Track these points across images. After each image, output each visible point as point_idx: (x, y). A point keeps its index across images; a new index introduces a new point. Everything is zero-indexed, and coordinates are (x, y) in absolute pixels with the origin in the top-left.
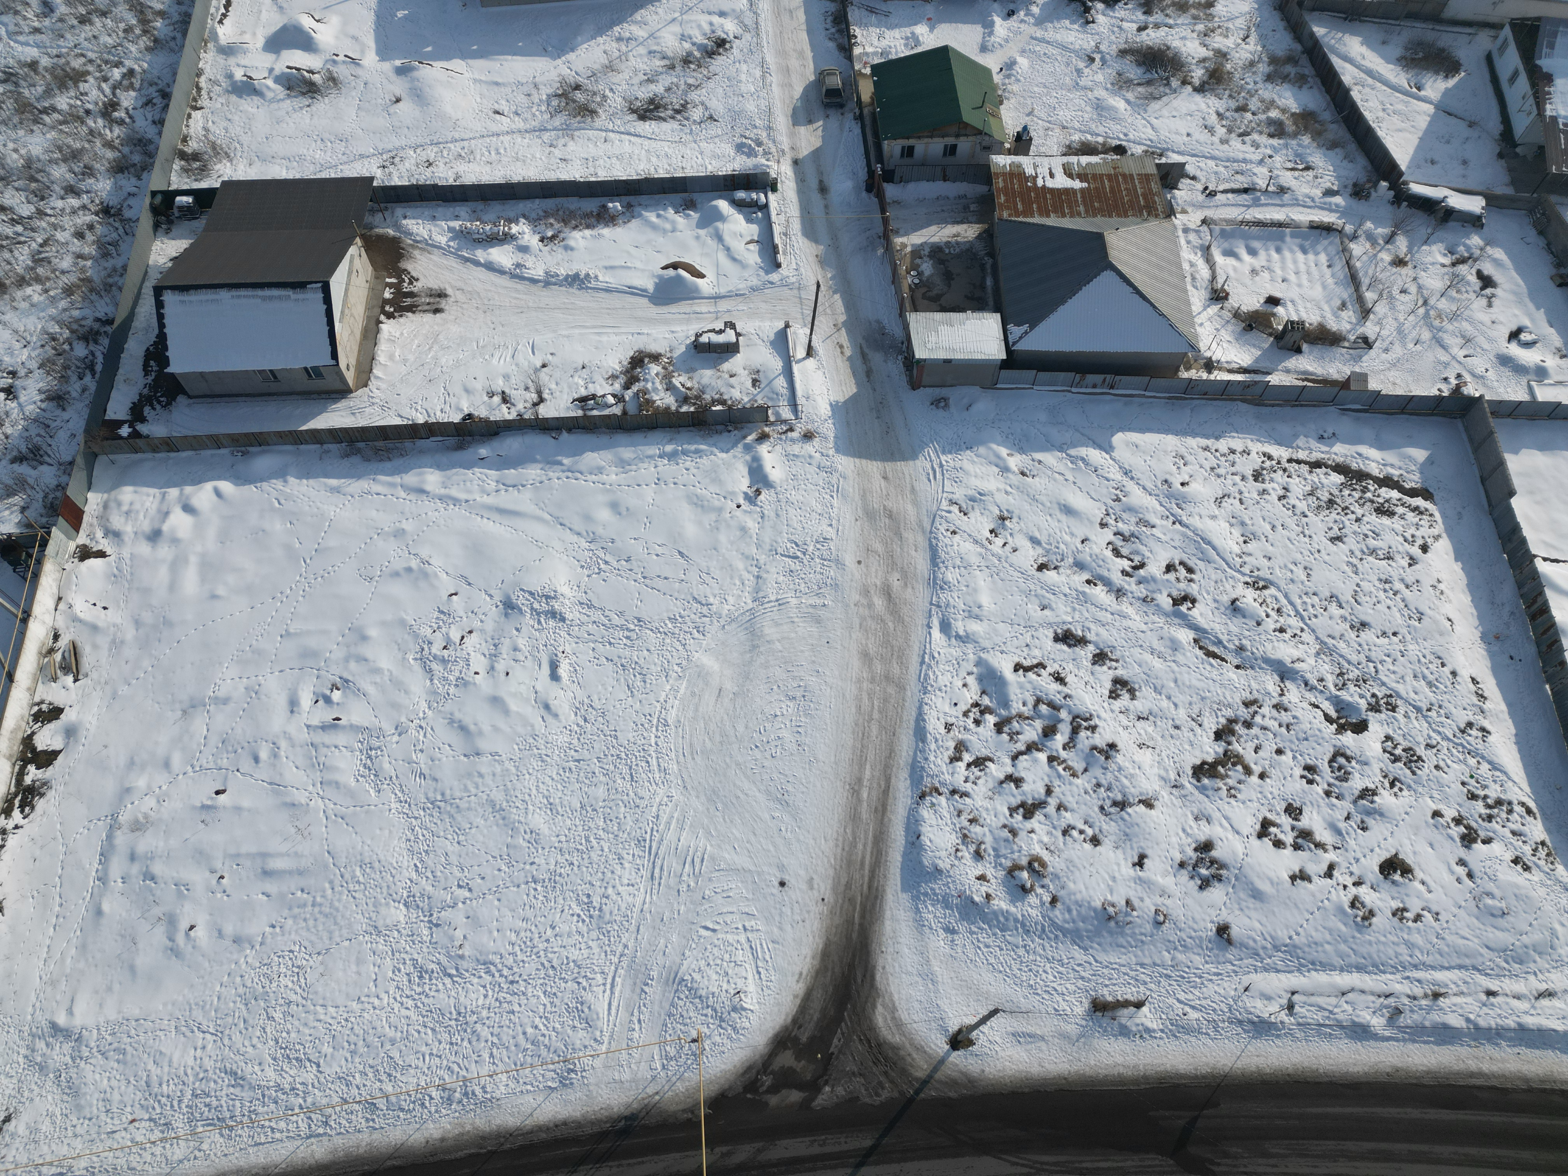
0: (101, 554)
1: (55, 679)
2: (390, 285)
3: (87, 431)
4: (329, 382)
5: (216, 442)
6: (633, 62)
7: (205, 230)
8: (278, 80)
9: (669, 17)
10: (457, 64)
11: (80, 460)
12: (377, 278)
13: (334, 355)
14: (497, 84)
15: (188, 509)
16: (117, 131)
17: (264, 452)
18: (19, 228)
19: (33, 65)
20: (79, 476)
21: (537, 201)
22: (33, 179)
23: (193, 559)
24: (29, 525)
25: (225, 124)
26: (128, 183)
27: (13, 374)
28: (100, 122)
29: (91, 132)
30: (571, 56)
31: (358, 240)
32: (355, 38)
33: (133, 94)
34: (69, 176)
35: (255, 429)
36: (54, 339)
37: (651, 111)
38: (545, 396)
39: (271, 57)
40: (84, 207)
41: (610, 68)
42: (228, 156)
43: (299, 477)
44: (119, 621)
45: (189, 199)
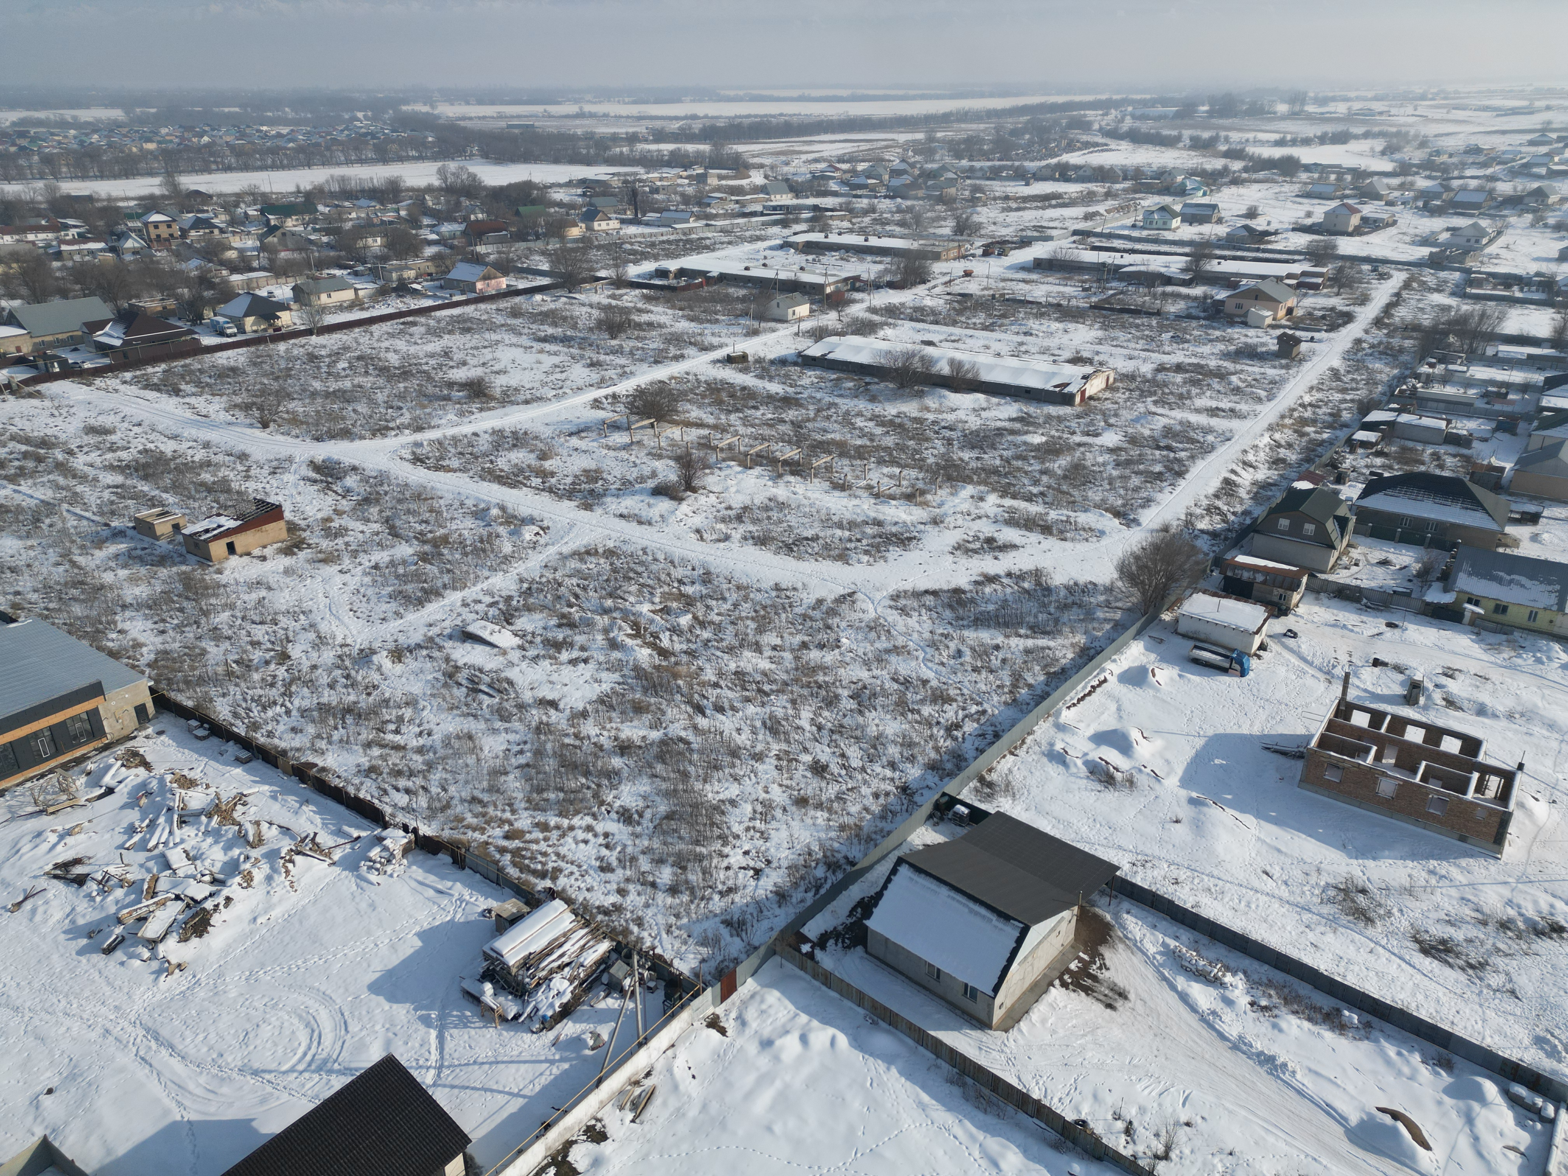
0: (723, 1031)
1: (621, 1108)
2: (1081, 960)
3: (782, 931)
4: (977, 1009)
5: (860, 999)
6: (1438, 898)
7: (964, 838)
8: (1086, 763)
9: (1501, 878)
10: (1249, 819)
11: (762, 950)
12: (1072, 947)
13: (996, 989)
14: (1279, 851)
15: (804, 1039)
16: (949, 743)
17: (888, 1032)
18: (843, 772)
19: (925, 682)
20: (754, 960)
21: (1266, 967)
22: (874, 747)
23: (778, 1084)
24: (697, 975)
25: (1026, 773)
26: (932, 779)
27: (769, 862)
28: (942, 732)
29: (931, 736)
30: (1370, 863)
31: (1076, 908)
32: (1168, 762)
33: (975, 725)
34: (897, 756)
35: (895, 1009)
36: (810, 854)
37: (1438, 950)
38: (1173, 1155)
39: (1092, 746)
40: (892, 780)
41: (1409, 891)
42: (1014, 795)
43: (901, 1073)
44: (694, 1095)
45: (965, 811)
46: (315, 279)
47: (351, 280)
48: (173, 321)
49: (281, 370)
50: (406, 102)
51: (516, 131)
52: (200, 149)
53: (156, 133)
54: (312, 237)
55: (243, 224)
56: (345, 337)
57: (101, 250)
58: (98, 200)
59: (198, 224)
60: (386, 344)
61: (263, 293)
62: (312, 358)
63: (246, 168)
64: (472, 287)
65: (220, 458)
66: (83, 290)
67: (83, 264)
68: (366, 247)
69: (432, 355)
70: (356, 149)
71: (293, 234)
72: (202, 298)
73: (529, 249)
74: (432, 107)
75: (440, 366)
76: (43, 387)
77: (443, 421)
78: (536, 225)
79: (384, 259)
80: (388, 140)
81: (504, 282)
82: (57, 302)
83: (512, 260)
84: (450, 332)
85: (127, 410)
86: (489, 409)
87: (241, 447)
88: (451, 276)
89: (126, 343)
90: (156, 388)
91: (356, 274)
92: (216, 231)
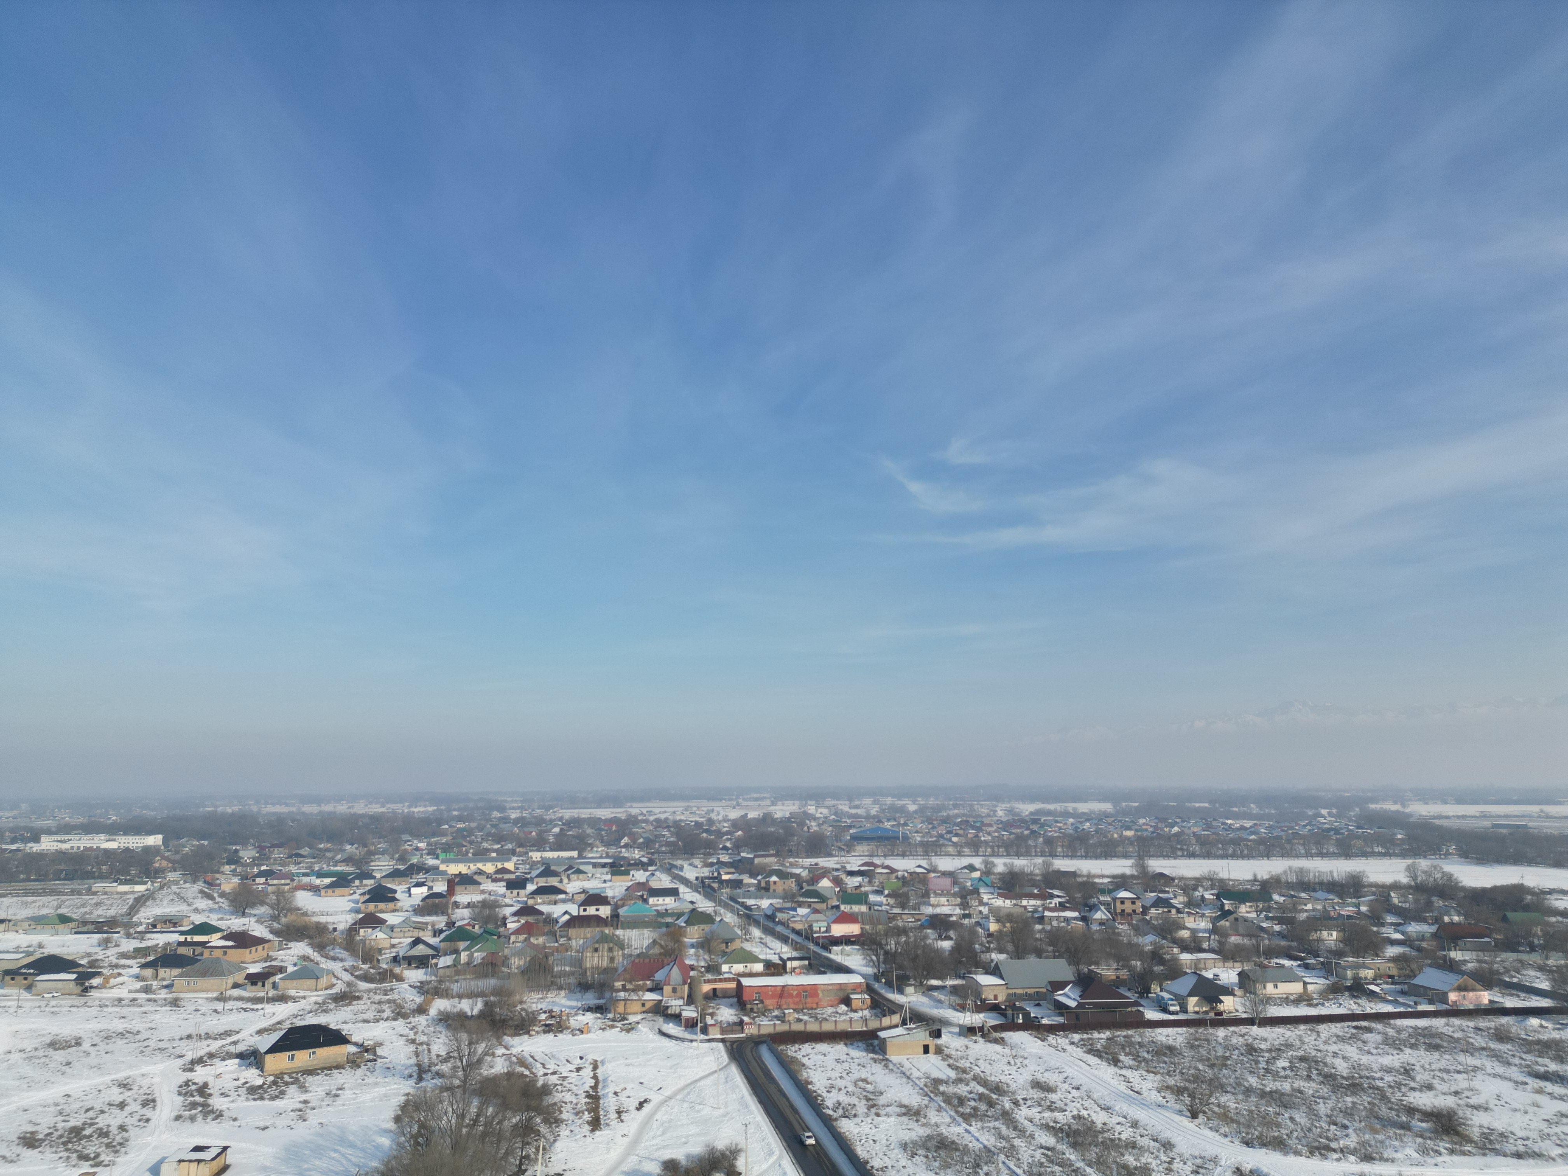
46: (1262, 967)
47: (1301, 972)
48: (1123, 991)
49: (1217, 1058)
50: (1375, 800)
51: (1504, 831)
52: (1169, 838)
53: (1134, 823)
54: (1264, 925)
55: (1198, 906)
56: (1288, 1033)
57: (1075, 918)
58: (1080, 876)
59: (1159, 903)
60: (1334, 1048)
61: (1209, 974)
62: (1251, 1050)
63: (1208, 855)
64: (1442, 997)
65: (1145, 1142)
66: (1054, 952)
67: (1059, 929)
68: (1320, 940)
69: (1389, 1070)
70: (1318, 843)
71: (1245, 920)
72: (1152, 972)
73: (1520, 961)
74: (1403, 805)
75: (1399, 1085)
76: (1007, 1035)
77: (1399, 1155)
78: (1529, 934)
79: (1339, 954)
80: (1352, 835)
81: (1485, 997)
82: (1032, 959)
83: (1497, 972)
84: (1413, 1046)
85: (1070, 1072)
86: (1464, 1153)
87: (1166, 1135)
88: (1417, 981)
89: (1080, 1005)
90: (1098, 1054)
91: (1307, 967)
92: (1174, 911)
